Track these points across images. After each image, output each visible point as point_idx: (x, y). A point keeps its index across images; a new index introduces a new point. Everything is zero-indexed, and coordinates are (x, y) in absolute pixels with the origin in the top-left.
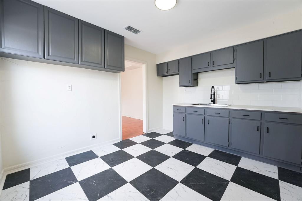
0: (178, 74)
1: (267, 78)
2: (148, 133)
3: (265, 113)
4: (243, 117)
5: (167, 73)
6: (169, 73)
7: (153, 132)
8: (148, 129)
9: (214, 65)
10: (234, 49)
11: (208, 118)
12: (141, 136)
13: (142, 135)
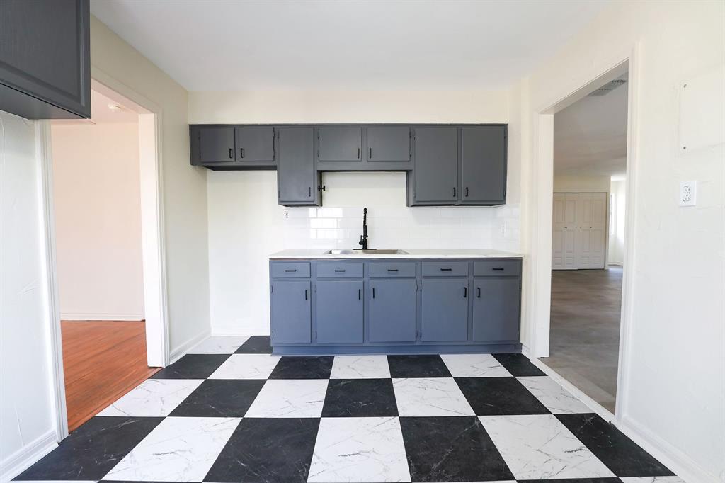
0: (274, 168)
1: (464, 198)
2: (171, 363)
3: (475, 263)
4: (441, 274)
5: (233, 160)
6: (242, 159)
7: (188, 357)
8: (170, 350)
9: (372, 159)
10: (411, 131)
11: (372, 283)
12: (150, 383)
13: (152, 377)
